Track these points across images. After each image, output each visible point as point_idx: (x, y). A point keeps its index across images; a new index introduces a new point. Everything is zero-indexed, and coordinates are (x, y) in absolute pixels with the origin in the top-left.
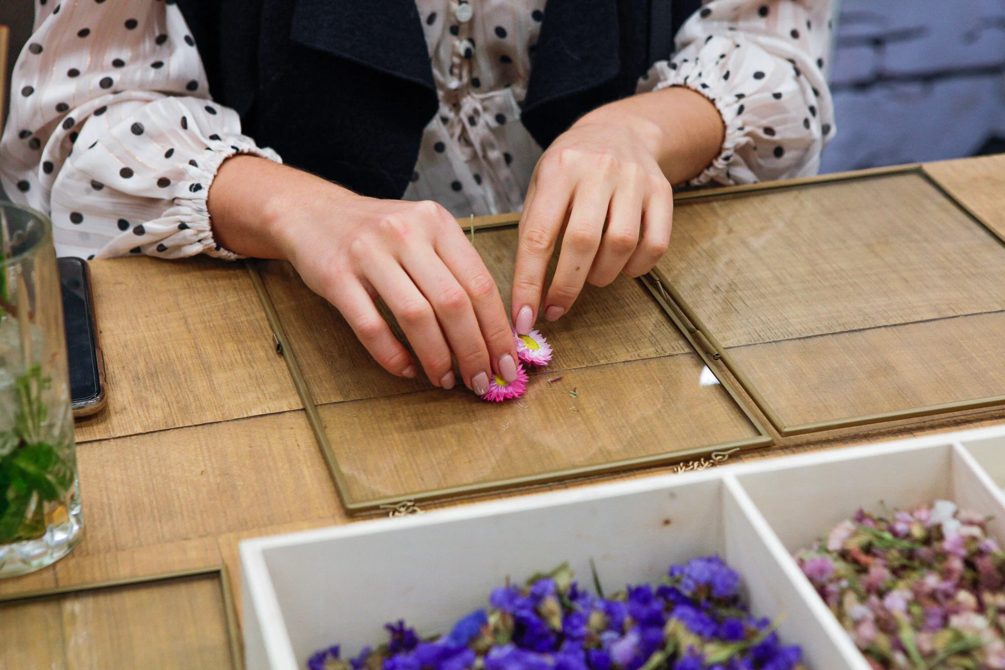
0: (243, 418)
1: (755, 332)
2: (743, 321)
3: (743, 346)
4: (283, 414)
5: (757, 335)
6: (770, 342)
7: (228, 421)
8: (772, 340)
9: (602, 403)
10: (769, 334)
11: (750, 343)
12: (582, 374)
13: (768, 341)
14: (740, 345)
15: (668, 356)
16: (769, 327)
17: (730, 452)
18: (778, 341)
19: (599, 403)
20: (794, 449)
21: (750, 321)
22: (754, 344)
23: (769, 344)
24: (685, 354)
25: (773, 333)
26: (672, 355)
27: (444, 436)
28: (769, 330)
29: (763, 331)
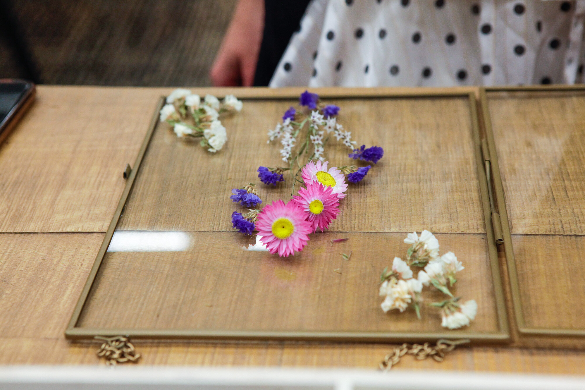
0: (58, 233)
1: (559, 223)
2: (554, 211)
3: (540, 235)
4: (92, 234)
5: (560, 226)
6: (570, 235)
7: (44, 233)
8: (573, 233)
9: (368, 270)
10: (574, 227)
11: (548, 233)
12: (368, 239)
13: (569, 233)
14: (537, 233)
15: (460, 233)
16: (578, 220)
17: (458, 343)
18: (578, 235)
19: (366, 268)
20: (535, 351)
21: (562, 211)
22: (553, 235)
23: (569, 237)
24: (478, 234)
25: (579, 226)
26: (464, 234)
27: (207, 277)
28: (576, 223)
29: (569, 223)
